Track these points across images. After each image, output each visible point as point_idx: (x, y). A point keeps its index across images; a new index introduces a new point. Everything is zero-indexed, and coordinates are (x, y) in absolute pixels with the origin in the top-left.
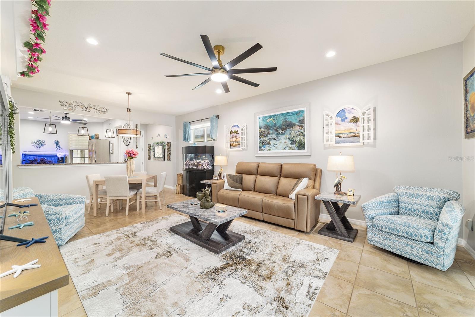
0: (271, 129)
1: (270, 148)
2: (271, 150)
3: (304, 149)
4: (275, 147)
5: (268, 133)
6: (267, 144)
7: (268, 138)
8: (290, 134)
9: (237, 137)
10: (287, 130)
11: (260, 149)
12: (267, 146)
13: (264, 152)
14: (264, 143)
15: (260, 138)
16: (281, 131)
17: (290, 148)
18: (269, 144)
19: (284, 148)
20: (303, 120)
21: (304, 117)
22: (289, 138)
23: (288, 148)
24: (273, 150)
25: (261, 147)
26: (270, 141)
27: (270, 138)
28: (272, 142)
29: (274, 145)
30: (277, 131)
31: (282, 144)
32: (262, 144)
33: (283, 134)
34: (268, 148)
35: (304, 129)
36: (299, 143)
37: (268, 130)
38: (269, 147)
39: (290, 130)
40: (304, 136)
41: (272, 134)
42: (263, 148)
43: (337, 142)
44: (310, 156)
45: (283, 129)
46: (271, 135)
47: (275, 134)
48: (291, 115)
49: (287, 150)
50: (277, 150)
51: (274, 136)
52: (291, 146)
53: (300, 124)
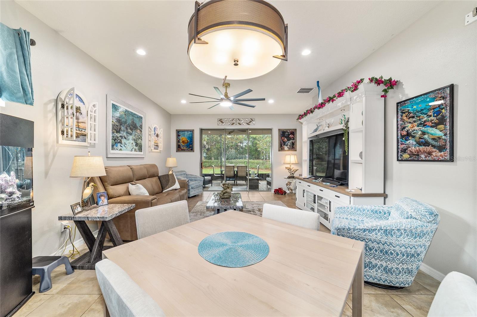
0: (123, 124)
1: (121, 148)
2: (122, 150)
3: (142, 152)
4: (125, 147)
5: (120, 129)
6: (119, 142)
7: (121, 135)
8: (135, 135)
9: (80, 121)
10: (134, 131)
11: (112, 147)
12: (119, 145)
13: (115, 153)
14: (116, 140)
15: (113, 133)
16: (130, 130)
17: (135, 150)
18: (121, 142)
19: (132, 150)
20: (142, 125)
21: (142, 123)
22: (134, 140)
23: (133, 150)
24: (124, 150)
25: (114, 145)
26: (122, 139)
27: (122, 135)
28: (124, 141)
29: (125, 145)
30: (127, 129)
31: (130, 145)
32: (115, 141)
33: (131, 134)
34: (119, 147)
35: (142, 134)
36: (140, 146)
37: (121, 125)
38: (121, 146)
39: (135, 132)
40: (142, 140)
41: (124, 131)
42: (115, 147)
43: (155, 149)
44: (144, 158)
45: (131, 129)
46: (122, 132)
47: (126, 132)
48: (136, 117)
49: (133, 152)
50: (127, 151)
51: (125, 134)
52: (135, 147)
53: (141, 129)
